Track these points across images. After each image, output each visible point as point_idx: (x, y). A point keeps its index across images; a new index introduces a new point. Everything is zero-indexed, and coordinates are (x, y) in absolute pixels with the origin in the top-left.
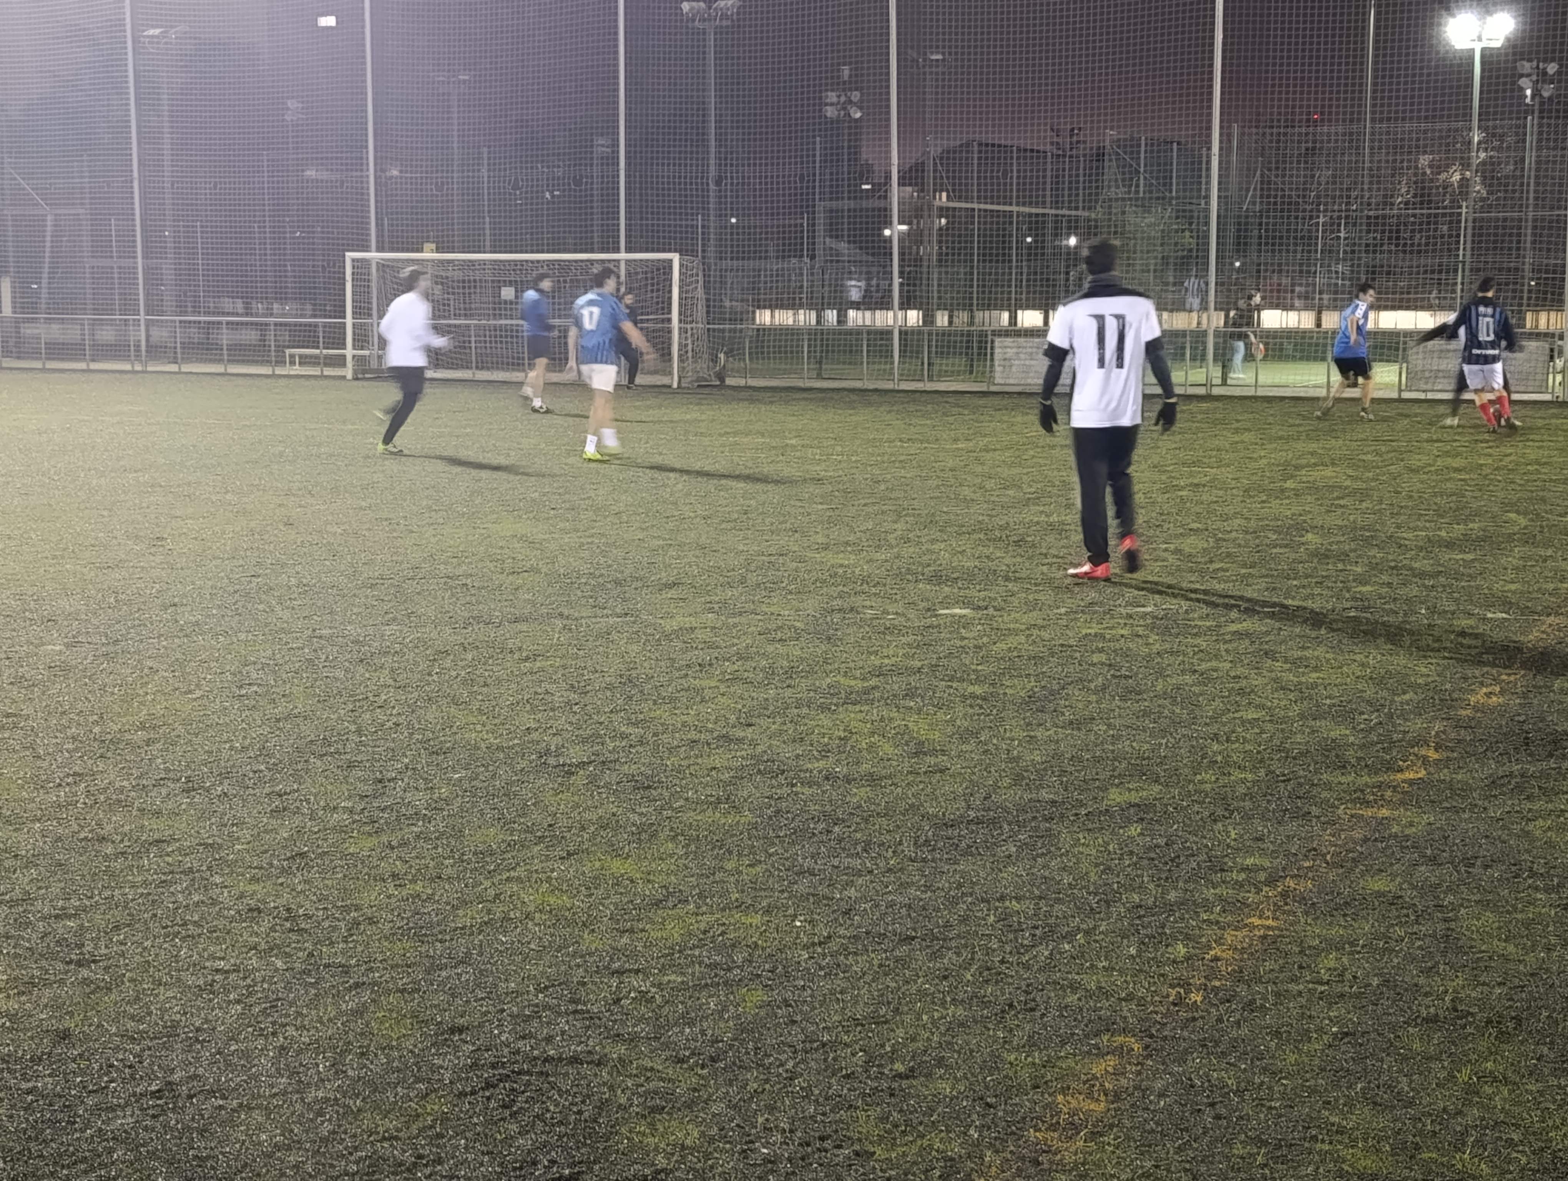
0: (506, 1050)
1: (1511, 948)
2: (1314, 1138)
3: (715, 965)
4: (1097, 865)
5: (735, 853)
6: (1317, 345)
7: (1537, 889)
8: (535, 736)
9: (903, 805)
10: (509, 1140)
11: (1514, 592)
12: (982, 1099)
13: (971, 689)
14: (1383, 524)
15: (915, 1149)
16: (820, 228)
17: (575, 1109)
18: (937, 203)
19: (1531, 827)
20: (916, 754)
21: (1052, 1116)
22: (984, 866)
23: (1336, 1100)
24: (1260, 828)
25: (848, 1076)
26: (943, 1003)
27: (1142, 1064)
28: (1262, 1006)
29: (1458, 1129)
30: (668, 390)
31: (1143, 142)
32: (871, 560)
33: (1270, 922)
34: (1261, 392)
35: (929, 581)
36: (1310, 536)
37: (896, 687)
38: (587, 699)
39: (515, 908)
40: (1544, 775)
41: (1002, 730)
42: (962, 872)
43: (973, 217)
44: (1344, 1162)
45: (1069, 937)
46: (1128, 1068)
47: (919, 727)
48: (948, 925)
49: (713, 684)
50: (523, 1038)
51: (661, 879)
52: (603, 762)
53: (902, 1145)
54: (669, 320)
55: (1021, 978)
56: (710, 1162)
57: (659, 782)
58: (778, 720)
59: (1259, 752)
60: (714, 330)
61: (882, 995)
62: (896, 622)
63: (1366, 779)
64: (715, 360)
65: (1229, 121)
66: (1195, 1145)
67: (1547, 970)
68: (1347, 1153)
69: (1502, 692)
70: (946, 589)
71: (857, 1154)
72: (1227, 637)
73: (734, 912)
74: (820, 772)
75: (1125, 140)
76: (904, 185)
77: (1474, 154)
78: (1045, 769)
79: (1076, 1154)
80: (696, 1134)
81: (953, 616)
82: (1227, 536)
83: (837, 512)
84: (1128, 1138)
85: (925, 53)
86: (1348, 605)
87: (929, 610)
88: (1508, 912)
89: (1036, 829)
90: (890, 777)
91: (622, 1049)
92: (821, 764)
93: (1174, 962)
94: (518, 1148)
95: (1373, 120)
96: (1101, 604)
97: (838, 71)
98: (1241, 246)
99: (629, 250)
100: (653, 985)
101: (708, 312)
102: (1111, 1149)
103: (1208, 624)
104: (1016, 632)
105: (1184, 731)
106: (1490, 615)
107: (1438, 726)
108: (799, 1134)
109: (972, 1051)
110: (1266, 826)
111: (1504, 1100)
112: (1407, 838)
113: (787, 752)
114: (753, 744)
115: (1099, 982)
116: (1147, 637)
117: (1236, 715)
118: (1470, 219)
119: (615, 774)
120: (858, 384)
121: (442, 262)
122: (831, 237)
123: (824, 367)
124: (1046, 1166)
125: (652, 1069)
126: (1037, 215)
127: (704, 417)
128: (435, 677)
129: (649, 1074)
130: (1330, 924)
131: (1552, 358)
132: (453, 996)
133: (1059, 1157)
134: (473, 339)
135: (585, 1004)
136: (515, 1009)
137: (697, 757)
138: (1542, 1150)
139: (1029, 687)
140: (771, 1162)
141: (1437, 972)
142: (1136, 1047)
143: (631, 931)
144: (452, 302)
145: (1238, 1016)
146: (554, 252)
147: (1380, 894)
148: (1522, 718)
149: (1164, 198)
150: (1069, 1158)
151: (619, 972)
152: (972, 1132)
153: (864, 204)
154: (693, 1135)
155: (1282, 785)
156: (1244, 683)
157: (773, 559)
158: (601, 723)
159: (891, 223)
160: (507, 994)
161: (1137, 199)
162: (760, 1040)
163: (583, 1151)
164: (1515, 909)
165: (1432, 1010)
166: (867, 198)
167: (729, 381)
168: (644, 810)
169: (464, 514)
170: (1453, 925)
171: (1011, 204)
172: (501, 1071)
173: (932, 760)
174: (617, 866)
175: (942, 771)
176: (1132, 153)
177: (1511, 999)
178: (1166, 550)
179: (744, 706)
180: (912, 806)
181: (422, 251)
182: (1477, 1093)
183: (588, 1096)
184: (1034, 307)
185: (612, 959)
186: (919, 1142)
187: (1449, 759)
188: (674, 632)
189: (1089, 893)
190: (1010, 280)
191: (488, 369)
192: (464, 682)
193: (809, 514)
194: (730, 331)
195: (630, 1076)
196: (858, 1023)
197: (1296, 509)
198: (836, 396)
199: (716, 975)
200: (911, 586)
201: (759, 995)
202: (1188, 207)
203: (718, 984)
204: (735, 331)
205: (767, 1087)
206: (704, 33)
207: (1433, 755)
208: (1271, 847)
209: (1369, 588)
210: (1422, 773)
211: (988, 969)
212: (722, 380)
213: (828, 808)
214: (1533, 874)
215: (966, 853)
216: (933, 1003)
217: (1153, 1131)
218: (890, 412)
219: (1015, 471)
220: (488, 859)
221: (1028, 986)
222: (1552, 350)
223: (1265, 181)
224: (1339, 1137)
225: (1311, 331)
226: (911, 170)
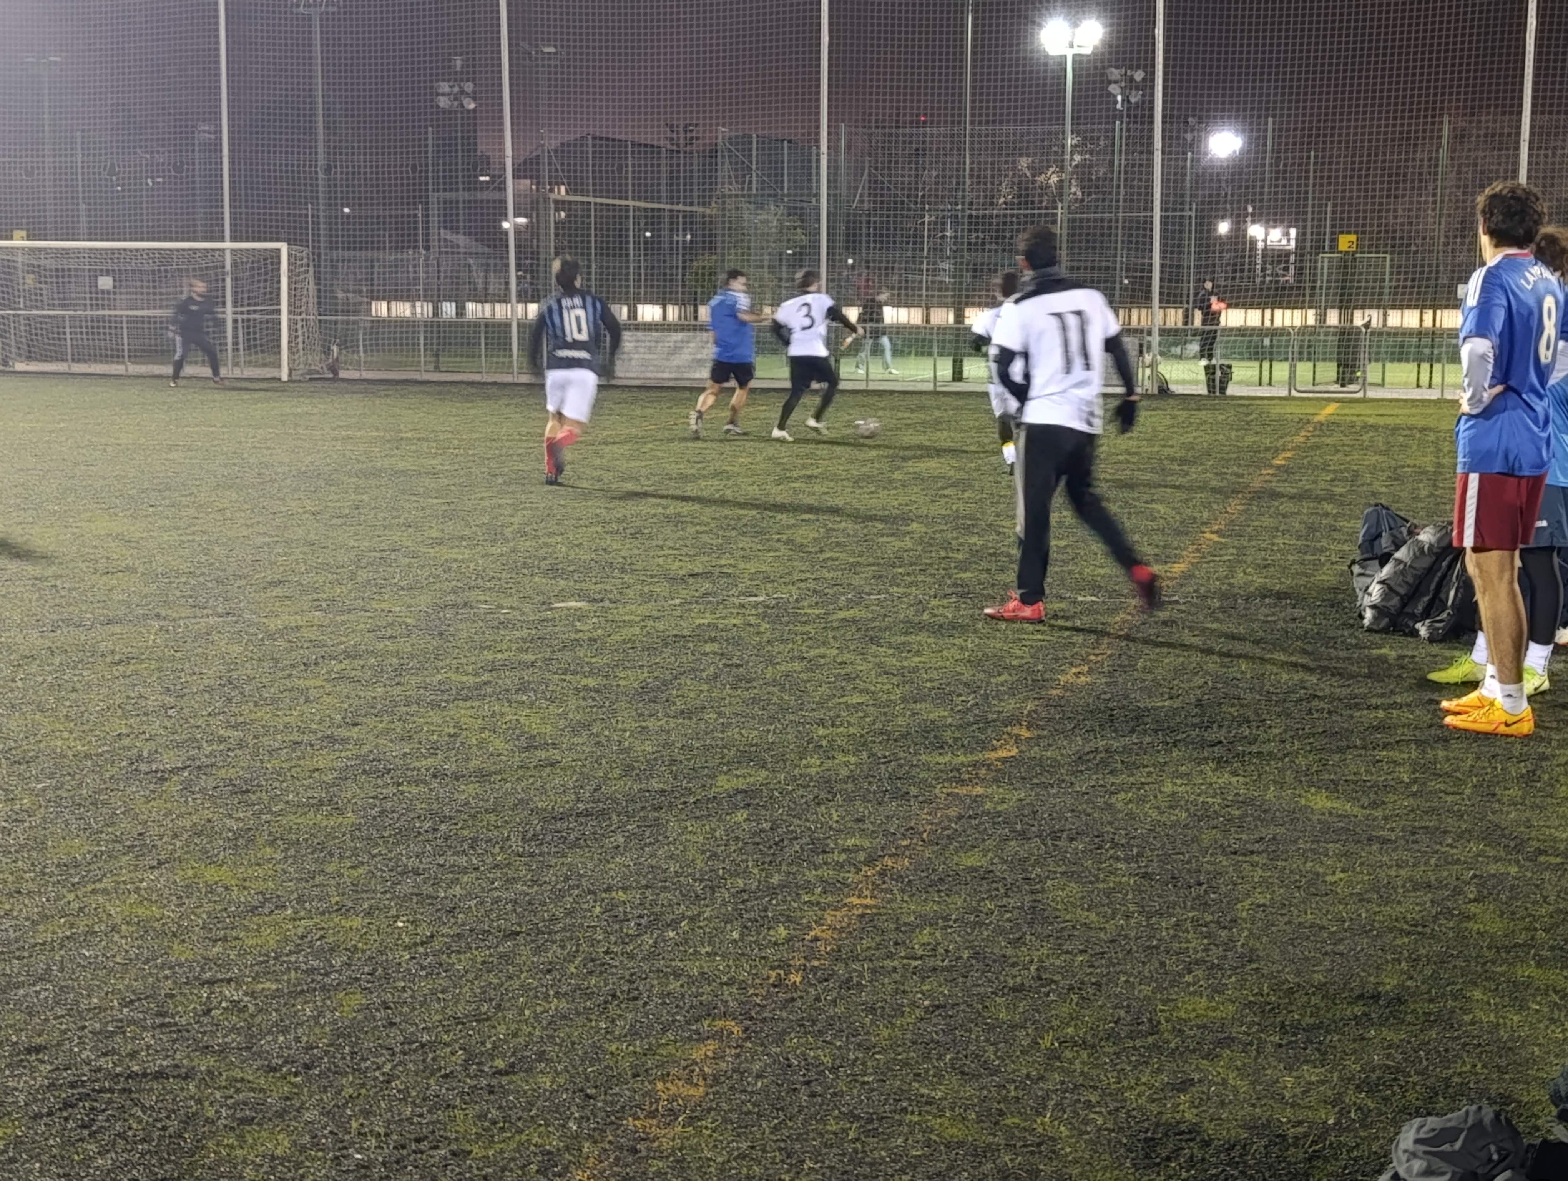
0: (86, 1069)
1: (1093, 916)
2: (904, 1110)
3: (312, 971)
4: (703, 852)
5: (337, 856)
6: (924, 340)
7: (1118, 859)
8: (126, 742)
9: (512, 800)
10: (87, 1161)
11: (1103, 576)
12: (581, 1090)
13: (584, 682)
14: (983, 513)
15: (513, 1145)
16: (434, 219)
17: (159, 1125)
18: (553, 196)
19: (1113, 800)
20: (527, 748)
21: (651, 1104)
22: (592, 858)
23: (927, 1071)
24: (861, 808)
25: (446, 1076)
26: (546, 997)
27: (741, 1047)
28: (859, 984)
29: (1040, 1093)
30: (277, 385)
31: (755, 140)
32: (487, 555)
33: (868, 901)
34: (872, 386)
35: (545, 574)
36: (915, 525)
37: (508, 681)
38: (181, 703)
39: (101, 921)
40: (1127, 750)
41: (613, 721)
42: (570, 864)
43: (589, 210)
44: (932, 1131)
45: (674, 924)
46: (728, 1051)
47: (531, 722)
48: (553, 919)
49: (318, 683)
50: (105, 1054)
51: (260, 885)
52: (199, 767)
53: (500, 1142)
54: (278, 312)
55: (625, 968)
56: (301, 1171)
57: (258, 786)
58: (386, 718)
59: (862, 736)
60: (326, 321)
61: (484, 992)
62: (510, 616)
63: (962, 758)
64: (327, 352)
65: (836, 121)
66: (790, 1124)
67: (1126, 937)
68: (935, 1123)
69: (1090, 672)
70: (562, 582)
71: (454, 1154)
72: (835, 624)
73: (334, 915)
74: (427, 770)
75: (737, 137)
76: (519, 177)
77: (1068, 157)
78: (655, 759)
79: (673, 1140)
80: (286, 1143)
81: (568, 609)
82: (836, 527)
83: (453, 507)
84: (726, 1121)
85: (537, 46)
86: (950, 591)
87: (544, 603)
88: (1091, 882)
89: (645, 818)
90: (499, 772)
91: (211, 1060)
92: (430, 762)
93: (776, 944)
94: (97, 1168)
95: (972, 122)
96: (715, 595)
97: (450, 61)
98: (852, 243)
99: (234, 239)
100: (246, 994)
101: (319, 303)
102: (709, 1132)
103: (817, 612)
104: (631, 624)
105: (792, 717)
106: (1080, 599)
107: (1030, 706)
108: (395, 1137)
109: (573, 1043)
110: (866, 808)
111: (1083, 1063)
112: (999, 814)
113: (395, 750)
114: (359, 743)
115: (702, 967)
116: (759, 625)
117: (842, 700)
118: (1065, 219)
119: (211, 779)
120: (477, 378)
121: (32, 250)
122: (445, 228)
123: (441, 359)
124: (644, 1153)
125: (242, 1080)
126: (653, 210)
127: (315, 410)
128: (20, 684)
129: (239, 1085)
130: (925, 901)
131: (1141, 353)
132: (30, 1014)
133: (656, 1144)
134: (68, 330)
135: (173, 1017)
136: (98, 1025)
137: (299, 759)
138: (1117, 1110)
139: (641, 678)
140: (364, 1167)
141: (1024, 944)
142: (735, 1030)
143: (225, 939)
144: (44, 292)
145: (835, 994)
146: (153, 240)
147: (973, 869)
148: (1108, 696)
149: (775, 195)
150: (666, 1144)
151: (211, 983)
152: (571, 1124)
153: (479, 195)
154: (283, 1145)
155: (883, 767)
156: (849, 669)
157: (384, 555)
158: (198, 727)
159: (506, 215)
160: (89, 1010)
161: (750, 196)
162: (357, 1044)
163: (167, 1167)
164: (1098, 880)
165: (1018, 979)
166: (482, 189)
167: (342, 374)
168: (241, 815)
169: (55, 512)
170: (1039, 896)
171: (627, 199)
172: (81, 1090)
173: (543, 754)
174: (211, 874)
175: (552, 765)
176: (744, 150)
177: (1092, 966)
178: (779, 540)
179: (350, 705)
180: (521, 801)
181: (11, 238)
182: (1058, 1058)
183: (174, 1112)
184: (651, 302)
185: (202, 969)
186: (517, 1138)
187: (1039, 737)
188: (278, 631)
189: (695, 880)
190: (628, 274)
191: (85, 361)
192: (51, 687)
193: (423, 509)
194: (343, 322)
195: (219, 1088)
196: (458, 1021)
197: (901, 500)
198: (454, 390)
199: (313, 981)
200: (526, 580)
201: (358, 999)
202: (798, 205)
203: (315, 990)
204: (348, 322)
205: (363, 1091)
206: (310, 19)
207: (1025, 734)
208: (871, 828)
209: (969, 575)
210: (1015, 752)
211: (593, 960)
212: (335, 372)
213: (435, 806)
214: (1115, 845)
215: (574, 845)
216: (536, 997)
217: (749, 1112)
218: (508, 405)
219: (633, 464)
220: (72, 871)
221: (632, 975)
222: (1141, 345)
223: (874, 181)
224: (928, 1108)
225: (918, 327)
226: (525, 163)
